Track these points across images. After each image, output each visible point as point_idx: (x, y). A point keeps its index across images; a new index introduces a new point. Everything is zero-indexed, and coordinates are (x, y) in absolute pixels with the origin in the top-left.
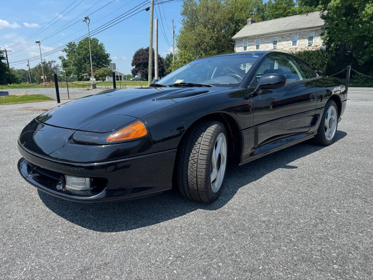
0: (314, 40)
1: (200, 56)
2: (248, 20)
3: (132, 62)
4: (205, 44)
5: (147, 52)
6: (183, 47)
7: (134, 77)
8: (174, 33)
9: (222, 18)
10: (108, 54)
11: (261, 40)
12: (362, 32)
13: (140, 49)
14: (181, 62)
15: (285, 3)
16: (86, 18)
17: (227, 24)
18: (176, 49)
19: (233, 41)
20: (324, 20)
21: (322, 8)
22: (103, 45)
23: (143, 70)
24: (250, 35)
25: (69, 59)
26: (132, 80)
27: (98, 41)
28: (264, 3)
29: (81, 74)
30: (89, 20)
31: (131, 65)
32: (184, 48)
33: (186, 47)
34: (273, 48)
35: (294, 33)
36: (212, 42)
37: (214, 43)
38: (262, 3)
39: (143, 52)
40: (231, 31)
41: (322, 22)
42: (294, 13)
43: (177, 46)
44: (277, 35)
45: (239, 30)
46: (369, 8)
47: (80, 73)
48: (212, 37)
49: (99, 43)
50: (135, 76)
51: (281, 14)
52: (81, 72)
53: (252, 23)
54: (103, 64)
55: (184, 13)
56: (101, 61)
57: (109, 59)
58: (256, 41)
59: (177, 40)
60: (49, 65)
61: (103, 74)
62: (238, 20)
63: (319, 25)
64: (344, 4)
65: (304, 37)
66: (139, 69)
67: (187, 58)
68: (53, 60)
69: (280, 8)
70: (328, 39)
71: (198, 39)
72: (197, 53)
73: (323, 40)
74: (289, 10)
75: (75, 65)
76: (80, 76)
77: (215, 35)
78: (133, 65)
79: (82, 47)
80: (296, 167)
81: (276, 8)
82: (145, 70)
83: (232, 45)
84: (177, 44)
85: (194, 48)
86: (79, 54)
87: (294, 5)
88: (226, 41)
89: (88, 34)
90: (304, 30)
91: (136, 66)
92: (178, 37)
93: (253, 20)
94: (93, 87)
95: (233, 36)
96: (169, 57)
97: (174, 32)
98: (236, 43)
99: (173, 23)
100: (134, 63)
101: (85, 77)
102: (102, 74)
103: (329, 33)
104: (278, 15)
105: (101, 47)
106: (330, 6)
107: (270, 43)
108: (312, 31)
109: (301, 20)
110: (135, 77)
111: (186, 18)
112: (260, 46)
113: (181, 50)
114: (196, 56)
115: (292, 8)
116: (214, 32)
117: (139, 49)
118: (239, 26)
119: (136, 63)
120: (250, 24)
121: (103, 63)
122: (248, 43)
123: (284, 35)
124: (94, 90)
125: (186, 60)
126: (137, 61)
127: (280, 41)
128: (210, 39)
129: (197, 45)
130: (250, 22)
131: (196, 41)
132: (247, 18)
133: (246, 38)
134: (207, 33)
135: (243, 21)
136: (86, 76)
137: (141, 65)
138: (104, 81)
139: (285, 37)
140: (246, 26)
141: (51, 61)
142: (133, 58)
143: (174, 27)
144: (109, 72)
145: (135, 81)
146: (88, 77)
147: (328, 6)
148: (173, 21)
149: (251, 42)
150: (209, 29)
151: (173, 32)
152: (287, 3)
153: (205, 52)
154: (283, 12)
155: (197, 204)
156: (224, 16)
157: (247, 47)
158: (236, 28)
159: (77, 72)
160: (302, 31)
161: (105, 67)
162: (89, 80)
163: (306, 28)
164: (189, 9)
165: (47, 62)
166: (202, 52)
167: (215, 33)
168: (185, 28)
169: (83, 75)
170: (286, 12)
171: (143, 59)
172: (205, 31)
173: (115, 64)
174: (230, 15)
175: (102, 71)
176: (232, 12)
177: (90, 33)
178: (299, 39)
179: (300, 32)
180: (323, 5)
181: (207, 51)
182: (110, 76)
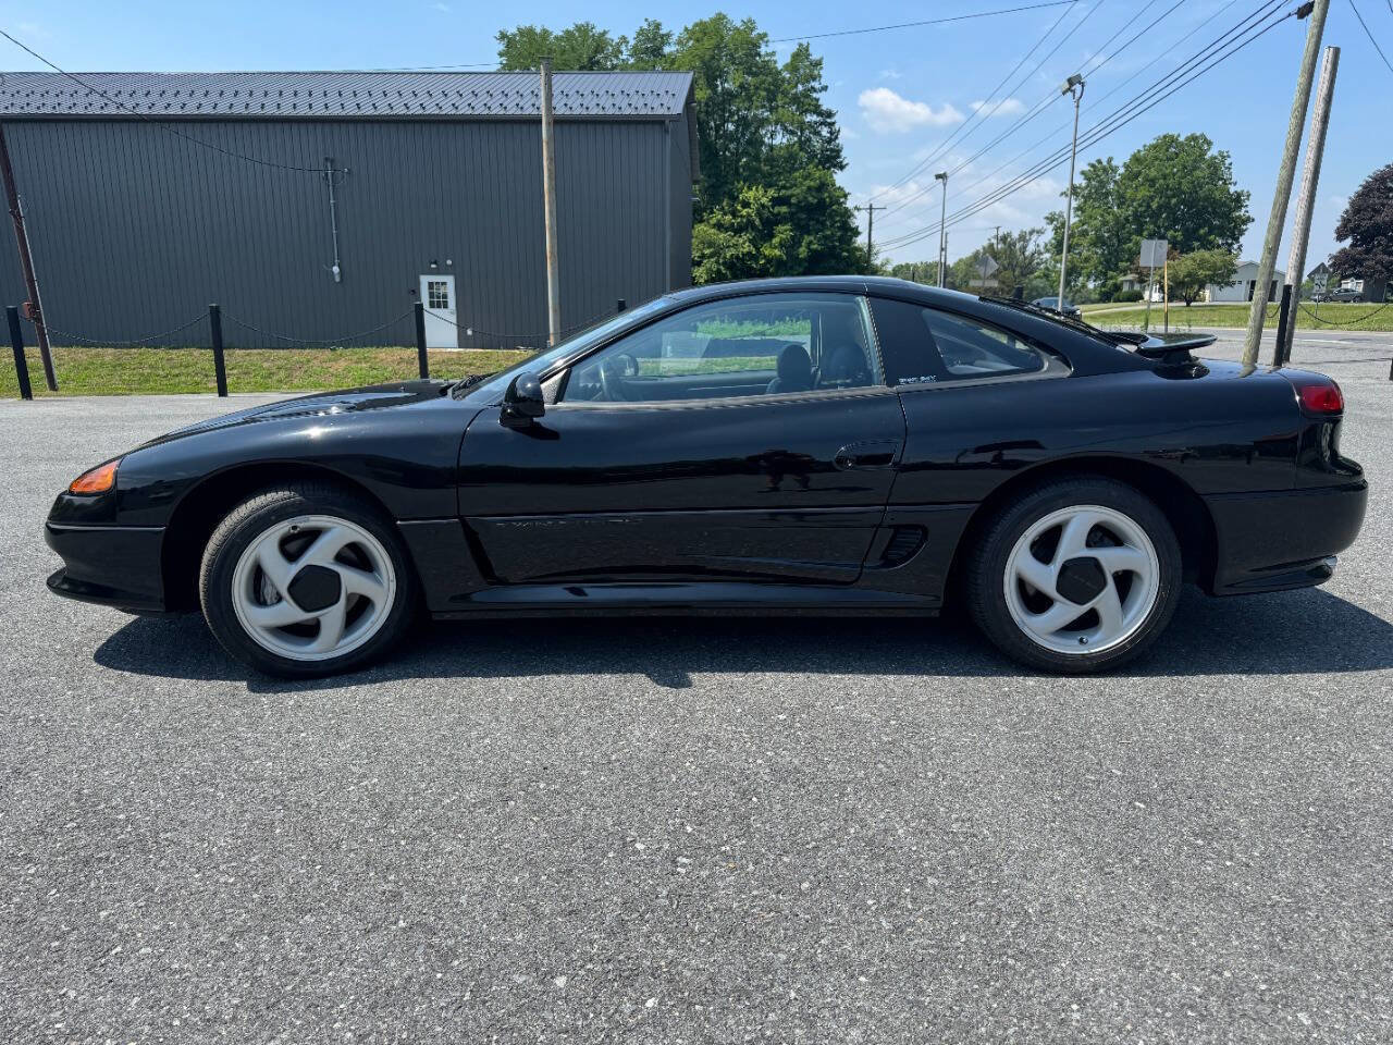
3: (1339, 224)
10: (1239, 195)
16: (1071, 82)
22: (1227, 162)
25: (1080, 221)
27: (1209, 143)
29: (1111, 278)
31: (1334, 235)
47: (1110, 273)
49: (1213, 152)
52: (1116, 268)
54: (1211, 237)
56: (1207, 222)
57: (1241, 212)
60: (1018, 246)
61: (1192, 276)
66: (1367, 251)
68: (1037, 228)
75: (1099, 241)
76: (1110, 282)
78: (1340, 237)
79: (1137, 176)
86: (1121, 203)
91: (1354, 240)
100: (1351, 225)
101: (1126, 288)
102: (1185, 277)
105: (1216, 169)
119: (1358, 226)
121: (1210, 232)
126: (1369, 215)
136: (1132, 283)
137: (1384, 235)
138: (1188, 305)
141: (1028, 229)
142: (1348, 206)
146: (1137, 287)
159: (1100, 268)
161: (1217, 247)
162: (1136, 297)
165: (1015, 235)
169: (1121, 279)
182: (1219, 283)
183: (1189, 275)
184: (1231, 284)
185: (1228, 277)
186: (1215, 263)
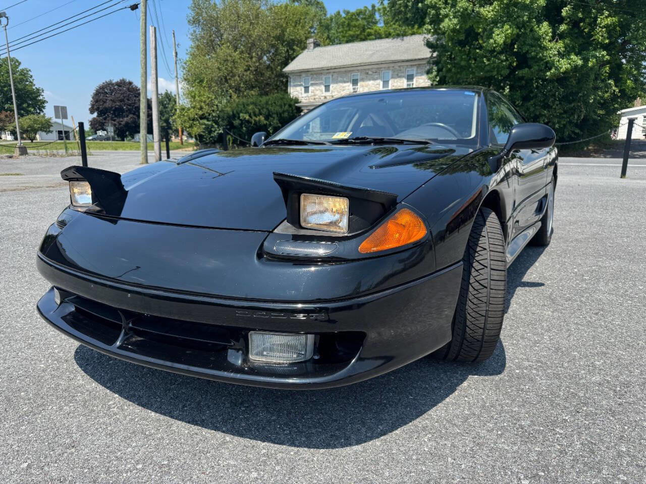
0: (415, 80)
1: (228, 98)
2: (308, 42)
3: (90, 107)
4: (237, 78)
5: (120, 88)
6: (195, 80)
7: (96, 133)
8: (176, 56)
9: (265, 35)
10: (38, 90)
11: (332, 76)
12: (488, 71)
13: (106, 82)
14: (194, 108)
15: (362, 19)
17: (273, 46)
18: (182, 85)
19: (286, 76)
20: (430, 50)
21: (431, 30)
23: (114, 120)
24: (313, 67)
26: (92, 140)
27: (19, 62)
28: (328, 16)
30: (7, 18)
31: (89, 112)
32: (198, 83)
33: (202, 81)
34: (352, 91)
35: (385, 68)
36: (249, 76)
37: (252, 76)
38: (325, 15)
39: (112, 88)
40: (281, 58)
41: (427, 53)
42: (379, 36)
43: (185, 80)
44: (358, 70)
45: (294, 58)
46: (498, 35)
48: (249, 66)
49: (22, 67)
50: (98, 132)
51: (358, 35)
53: (315, 47)
54: (30, 109)
55: (195, 21)
56: (26, 102)
57: (41, 98)
58: (324, 78)
59: (184, 68)
61: (31, 127)
62: (292, 40)
63: (422, 57)
64: (463, 25)
65: (400, 75)
66: (105, 119)
67: (205, 102)
69: (355, 26)
70: (437, 80)
71: (224, 68)
72: (222, 93)
73: (431, 81)
74: (369, 30)
77: (254, 63)
78: (92, 112)
80: (542, 285)
81: (349, 25)
82: (118, 120)
83: (282, 82)
84: (185, 76)
85: (217, 83)
87: (376, 23)
88: (273, 76)
89: (6, 47)
90: (399, 64)
91: (98, 113)
92: (185, 63)
93: (317, 42)
94: (20, 151)
95: (284, 67)
96: (162, 99)
97: (176, 53)
98: (291, 80)
99: (174, 37)
100: (95, 107)
102: (28, 127)
103: (439, 71)
104: (352, 36)
105: (25, 74)
106: (444, 27)
107: (347, 82)
108: (411, 65)
109: (394, 47)
110: (98, 134)
111: (199, 31)
112: (331, 87)
113: (193, 87)
114: (222, 98)
115: (375, 28)
116: (251, 58)
117: (104, 82)
118: (294, 50)
119: (98, 108)
120: (312, 48)
121: (28, 107)
122: (311, 80)
123: (369, 69)
124: (22, 157)
125: (203, 104)
126: (101, 104)
127: (363, 80)
128: (246, 71)
129: (222, 79)
130: (312, 45)
131: (219, 73)
132: (307, 38)
133: (307, 71)
134: (239, 59)
135: (300, 42)
137: (110, 112)
138: (32, 142)
139: (370, 73)
140: (305, 52)
142: (92, 99)
143: (177, 45)
144: (43, 124)
145: (98, 141)
147: (441, 26)
148: (174, 34)
149: (316, 79)
150: (242, 52)
151: (174, 54)
152: (365, 19)
153: (237, 92)
154: (361, 34)
155: (455, 365)
156: (267, 32)
157: (308, 87)
158: (289, 54)
160: (396, 66)
161: (33, 114)
163: (403, 61)
164: (204, 15)
166: (232, 92)
167: (254, 60)
168: (198, 47)
170: (366, 34)
171: (113, 101)
172: (236, 55)
173: (66, 107)
174: (278, 32)
175: (28, 121)
176: (282, 26)
177: (10, 45)
178: (393, 78)
179: (393, 67)
180: (433, 26)
181: (240, 91)
182: (45, 131)
183: (29, 126)
184: (50, 132)
185: (49, 128)
186: (42, 121)
